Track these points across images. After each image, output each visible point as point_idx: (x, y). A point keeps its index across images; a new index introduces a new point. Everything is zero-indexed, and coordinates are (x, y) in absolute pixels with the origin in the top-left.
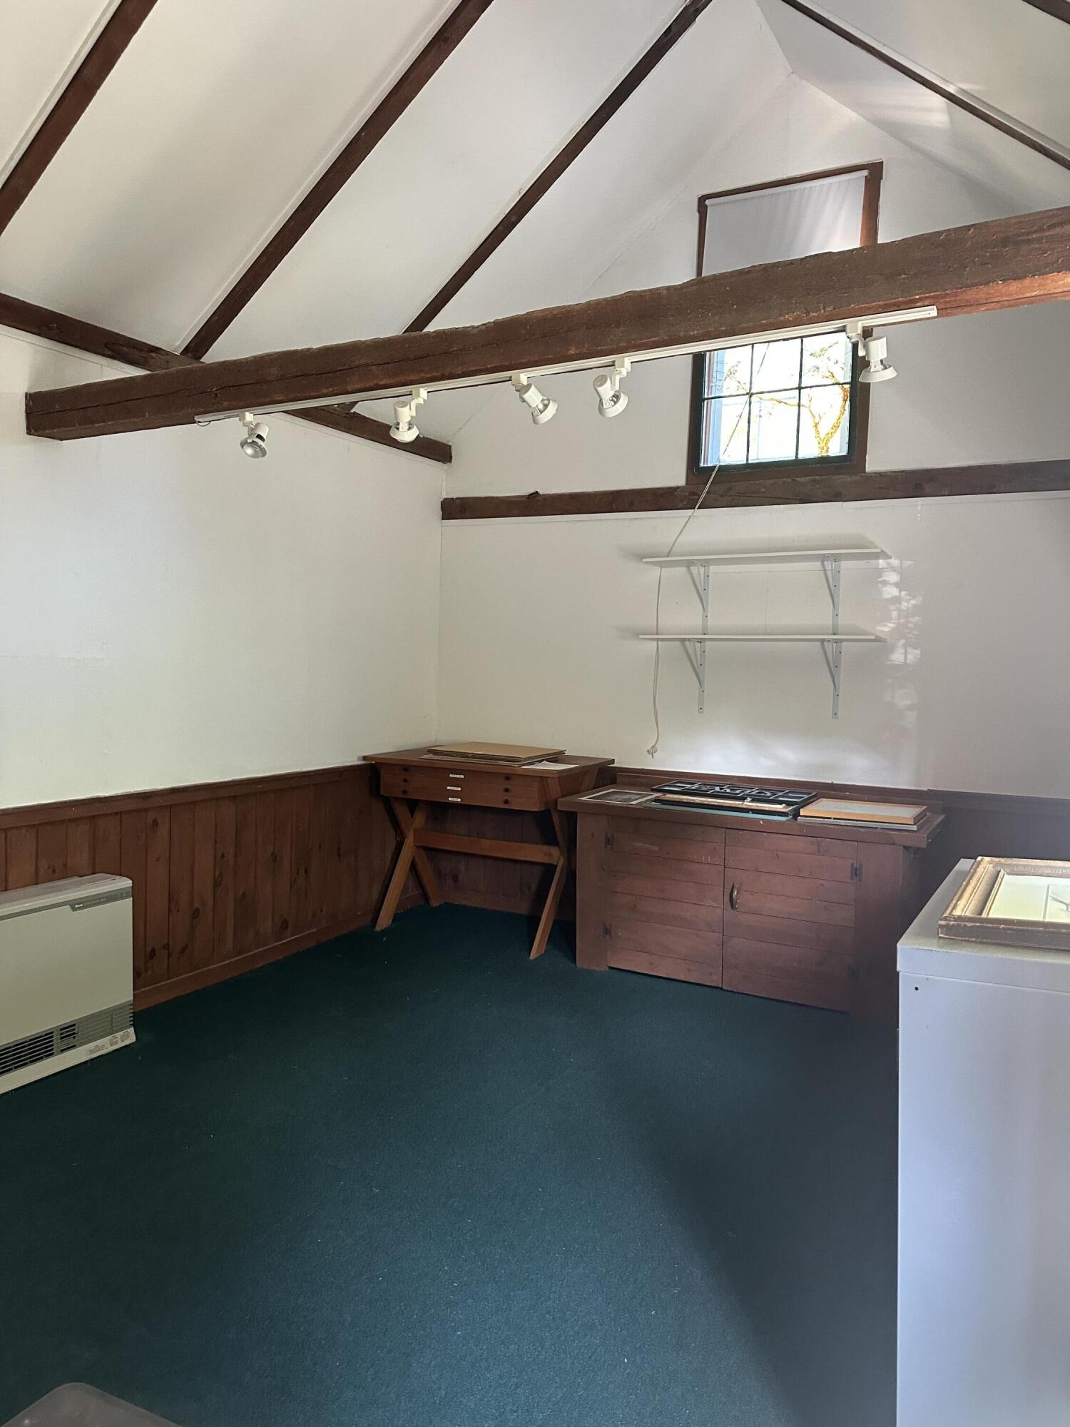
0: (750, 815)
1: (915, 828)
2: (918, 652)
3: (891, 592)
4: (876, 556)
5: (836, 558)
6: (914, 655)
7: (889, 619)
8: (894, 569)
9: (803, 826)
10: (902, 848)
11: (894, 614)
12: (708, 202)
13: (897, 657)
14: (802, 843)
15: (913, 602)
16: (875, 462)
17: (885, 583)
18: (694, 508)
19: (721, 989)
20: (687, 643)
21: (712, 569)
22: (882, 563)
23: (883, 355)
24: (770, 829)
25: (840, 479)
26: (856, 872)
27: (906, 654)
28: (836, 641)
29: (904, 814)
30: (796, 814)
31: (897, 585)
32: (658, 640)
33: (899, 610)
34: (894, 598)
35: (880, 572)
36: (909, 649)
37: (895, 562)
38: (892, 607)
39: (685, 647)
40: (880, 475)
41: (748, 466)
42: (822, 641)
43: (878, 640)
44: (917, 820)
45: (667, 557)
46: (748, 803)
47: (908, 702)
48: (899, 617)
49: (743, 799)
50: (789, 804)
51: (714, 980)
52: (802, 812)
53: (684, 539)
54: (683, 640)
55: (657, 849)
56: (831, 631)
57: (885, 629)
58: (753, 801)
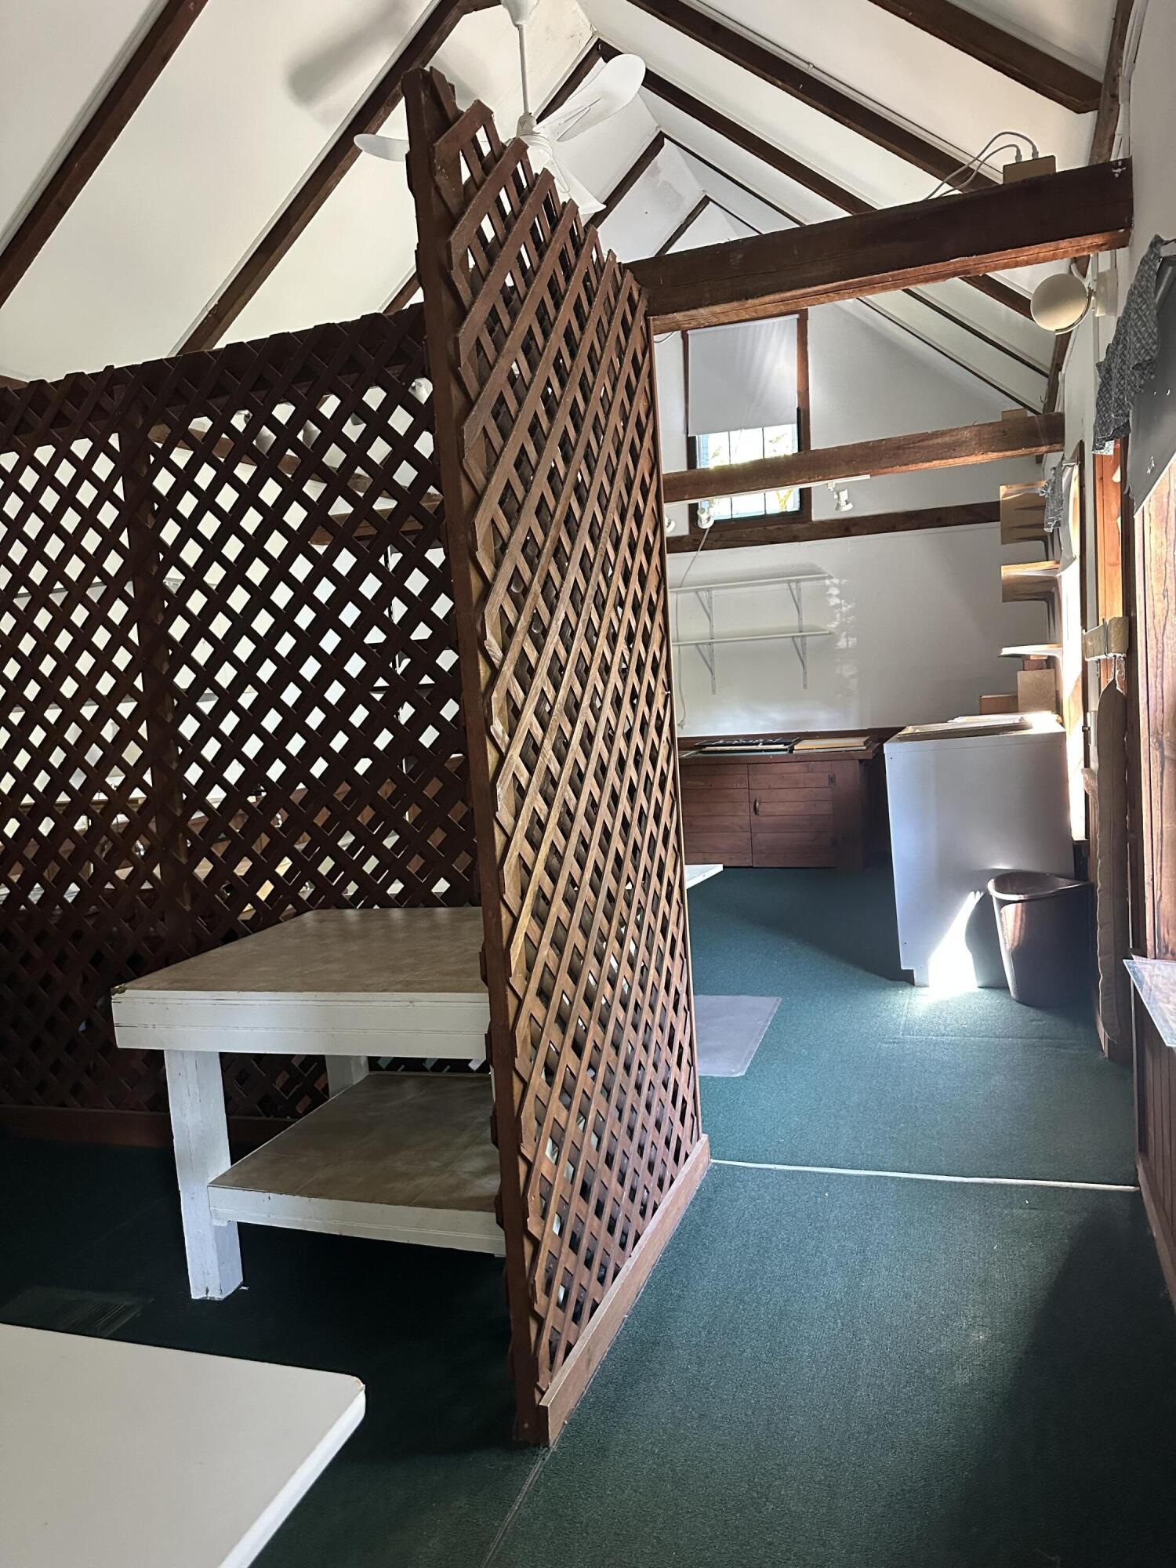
0: (763, 753)
1: (865, 748)
2: (855, 639)
3: (834, 601)
4: (824, 578)
5: (798, 581)
6: (852, 641)
7: (834, 619)
8: (835, 585)
9: (797, 755)
10: (857, 761)
11: (838, 615)
12: (689, 332)
13: (842, 643)
14: (796, 767)
15: (849, 606)
16: (818, 514)
17: (830, 595)
18: (696, 550)
19: (752, 867)
20: (700, 646)
21: (713, 592)
22: (827, 582)
23: (846, 498)
24: (776, 761)
25: (797, 527)
26: (832, 780)
27: (848, 641)
28: (803, 636)
29: (857, 743)
30: (791, 750)
31: (838, 596)
32: (679, 645)
33: (841, 612)
34: (837, 605)
35: (828, 587)
36: (849, 638)
37: (836, 581)
38: (836, 611)
39: (699, 649)
40: (822, 523)
41: (732, 520)
42: (793, 637)
43: (830, 634)
44: (865, 743)
45: (680, 587)
46: (760, 747)
47: (851, 673)
48: (841, 617)
49: (757, 744)
50: (785, 744)
51: (748, 863)
52: (796, 747)
53: (692, 572)
54: (697, 644)
55: (702, 784)
56: (797, 630)
57: (833, 626)
58: (764, 744)
